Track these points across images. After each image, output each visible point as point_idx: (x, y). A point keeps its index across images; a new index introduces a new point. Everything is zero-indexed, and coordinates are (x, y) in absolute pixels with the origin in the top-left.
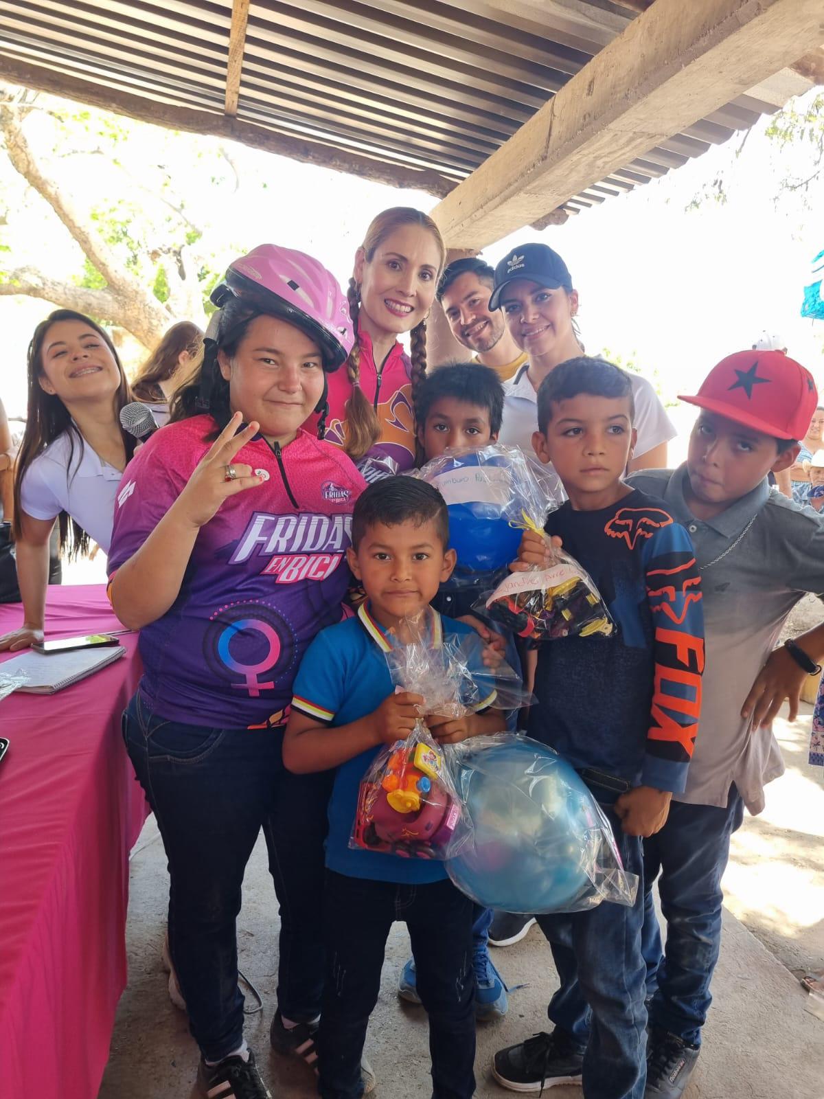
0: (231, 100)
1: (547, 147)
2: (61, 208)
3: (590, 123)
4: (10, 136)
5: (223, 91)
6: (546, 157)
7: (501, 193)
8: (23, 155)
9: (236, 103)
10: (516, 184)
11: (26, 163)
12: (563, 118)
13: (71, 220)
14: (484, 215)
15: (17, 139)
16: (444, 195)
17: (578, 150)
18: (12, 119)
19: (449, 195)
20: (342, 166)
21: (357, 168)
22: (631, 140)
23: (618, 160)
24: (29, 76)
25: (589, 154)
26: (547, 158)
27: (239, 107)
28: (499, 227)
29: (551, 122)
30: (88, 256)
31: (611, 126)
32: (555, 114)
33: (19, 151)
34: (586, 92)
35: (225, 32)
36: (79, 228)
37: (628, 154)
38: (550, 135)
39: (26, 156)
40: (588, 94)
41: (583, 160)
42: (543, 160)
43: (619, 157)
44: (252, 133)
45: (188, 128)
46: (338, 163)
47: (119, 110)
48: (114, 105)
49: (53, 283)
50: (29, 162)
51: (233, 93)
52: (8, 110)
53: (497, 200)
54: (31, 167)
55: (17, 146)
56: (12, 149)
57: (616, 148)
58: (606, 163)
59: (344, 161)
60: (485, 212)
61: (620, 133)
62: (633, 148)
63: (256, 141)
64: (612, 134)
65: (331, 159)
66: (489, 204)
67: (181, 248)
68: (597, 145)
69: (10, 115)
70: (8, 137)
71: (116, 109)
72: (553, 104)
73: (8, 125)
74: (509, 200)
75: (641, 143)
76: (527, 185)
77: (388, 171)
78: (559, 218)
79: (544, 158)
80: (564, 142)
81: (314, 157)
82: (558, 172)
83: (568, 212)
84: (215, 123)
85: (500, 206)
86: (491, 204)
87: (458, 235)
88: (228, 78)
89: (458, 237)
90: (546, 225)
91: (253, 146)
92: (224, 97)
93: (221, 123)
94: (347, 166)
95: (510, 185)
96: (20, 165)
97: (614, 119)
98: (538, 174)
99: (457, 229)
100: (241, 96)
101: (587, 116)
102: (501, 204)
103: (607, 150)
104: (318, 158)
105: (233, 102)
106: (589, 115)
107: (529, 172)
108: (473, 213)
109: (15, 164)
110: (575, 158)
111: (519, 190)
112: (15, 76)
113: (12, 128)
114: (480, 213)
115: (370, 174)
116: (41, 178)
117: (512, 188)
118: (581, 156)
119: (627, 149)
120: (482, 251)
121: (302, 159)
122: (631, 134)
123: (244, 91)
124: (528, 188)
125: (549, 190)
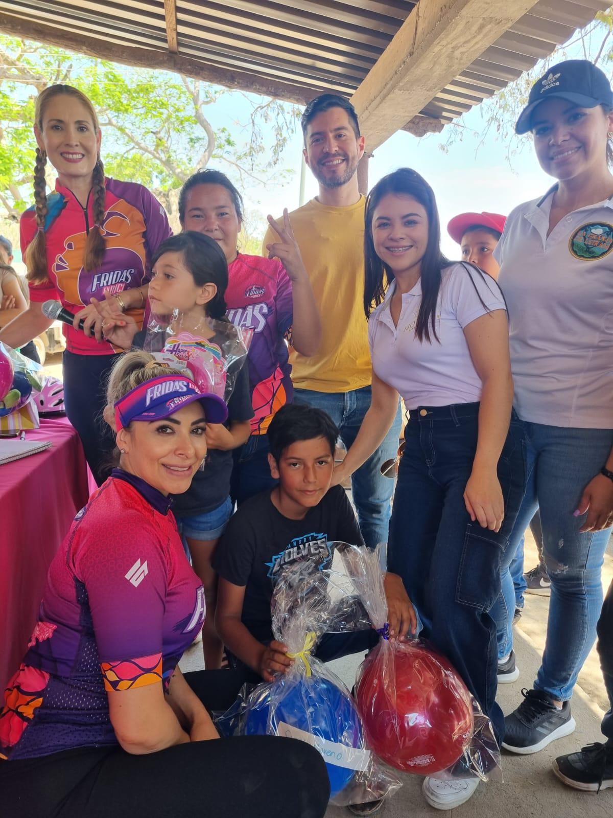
0: (171, 36)
1: (414, 43)
3: (446, 13)
5: (164, 30)
6: (413, 53)
7: (381, 92)
9: (176, 41)
10: (391, 82)
12: (425, 16)
14: (369, 116)
17: (437, 41)
20: (261, 90)
21: (273, 91)
22: (482, 27)
23: (472, 50)
24: (19, 27)
25: (447, 45)
26: (414, 54)
27: (179, 44)
29: (417, 23)
31: (463, 12)
32: (420, 15)
37: (480, 43)
38: (416, 33)
41: (444, 50)
42: (411, 55)
43: (473, 46)
44: (190, 65)
45: (142, 64)
46: (258, 87)
47: (89, 52)
48: (84, 48)
51: (171, 30)
53: (378, 99)
57: (470, 37)
58: (463, 53)
59: (262, 85)
60: (370, 112)
61: (471, 20)
62: (485, 36)
63: (193, 72)
64: (464, 21)
65: (252, 84)
66: (372, 105)
67: (169, 191)
68: (453, 35)
71: (86, 51)
72: (418, 8)
74: (387, 98)
75: (490, 31)
76: (399, 81)
77: (297, 91)
78: (436, 126)
79: (411, 54)
80: (427, 35)
81: (238, 83)
82: (424, 65)
83: (443, 121)
84: (161, 59)
85: (381, 105)
86: (374, 104)
88: (166, 17)
90: (425, 132)
91: (192, 76)
92: (166, 36)
93: (166, 58)
94: (264, 89)
95: (387, 84)
97: (465, 4)
98: (407, 69)
100: (179, 34)
101: (444, 7)
102: (382, 101)
103: (462, 40)
104: (241, 84)
105: (173, 38)
106: (445, 6)
107: (400, 69)
110: (436, 49)
111: (394, 87)
112: (10, 28)
114: (365, 115)
115: (283, 95)
117: (389, 86)
118: (441, 47)
119: (479, 37)
120: (373, 154)
121: (228, 85)
122: (481, 21)
123: (182, 29)
124: (401, 84)
125: (418, 86)
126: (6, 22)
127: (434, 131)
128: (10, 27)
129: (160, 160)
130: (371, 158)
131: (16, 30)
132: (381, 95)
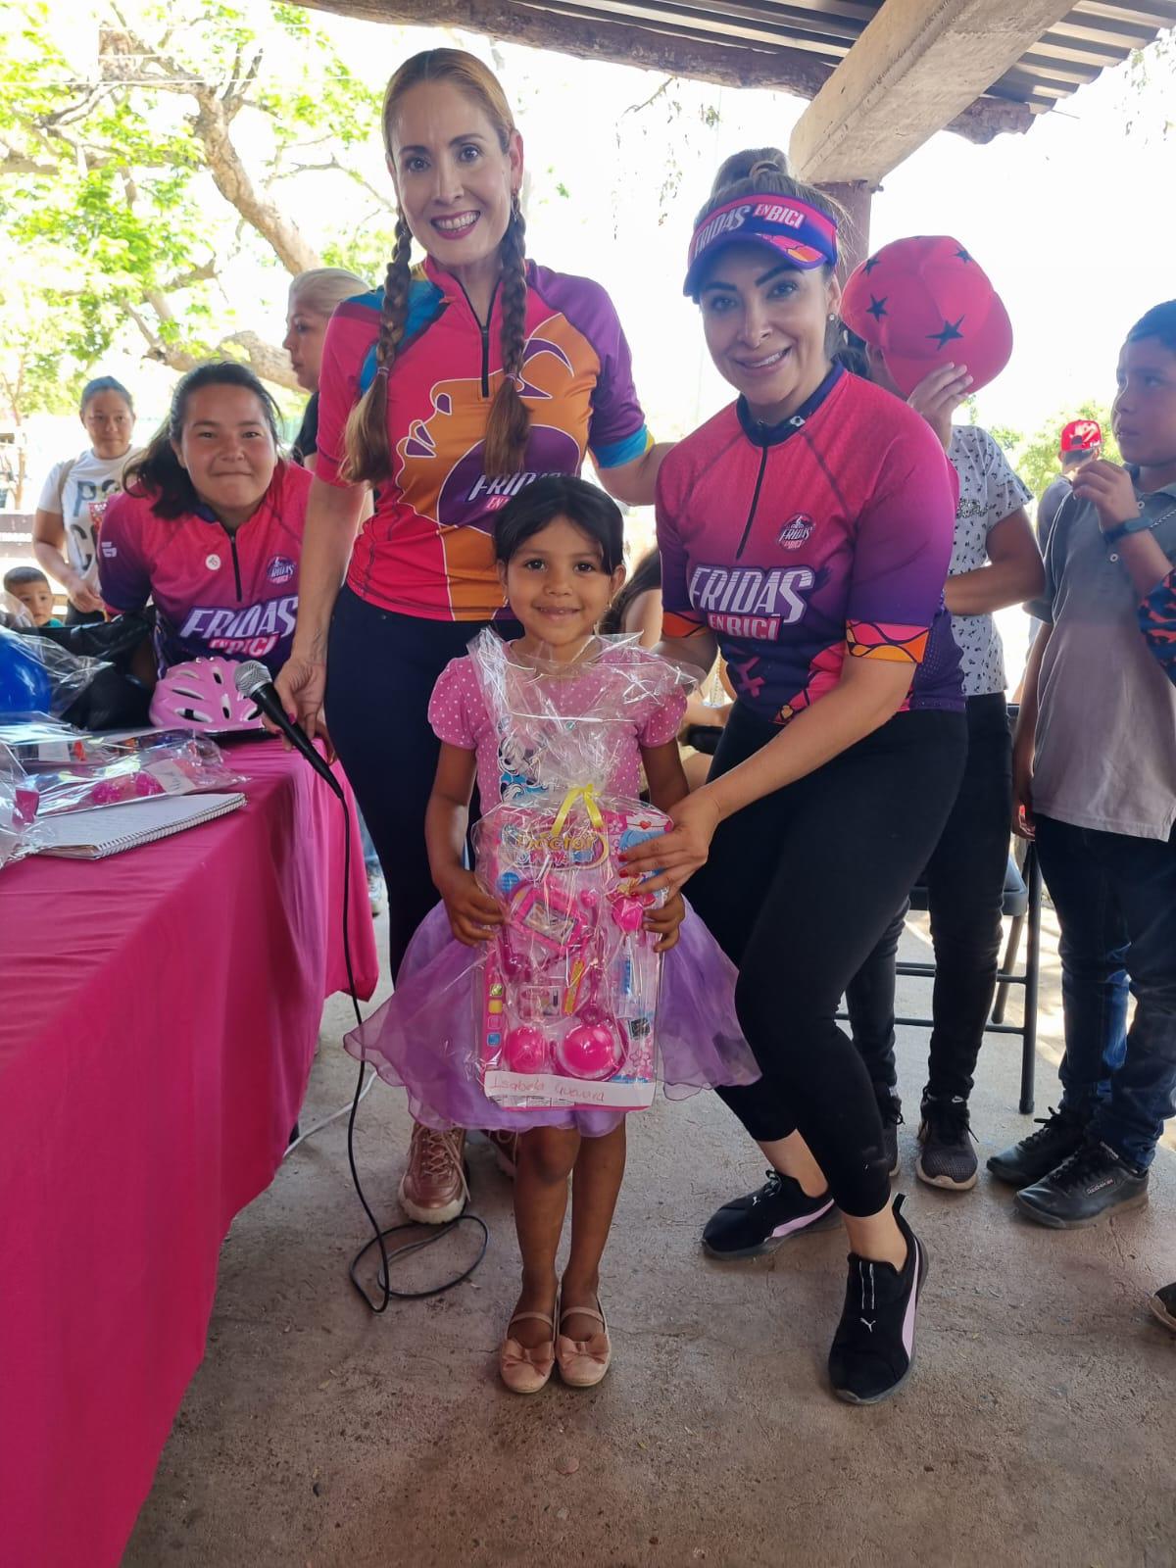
2: (283, 247)
4: (214, 147)
7: (914, 41)
8: (231, 172)
10: (940, 18)
11: (235, 183)
13: (297, 263)
14: (884, 97)
15: (223, 151)
18: (215, 121)
20: (648, 58)
21: (671, 59)
28: (908, 121)
33: (226, 168)
39: (236, 174)
44: (503, 14)
46: (642, 53)
50: (239, 183)
52: (210, 110)
53: (908, 56)
54: (242, 188)
55: (222, 160)
56: (215, 166)
59: (651, 49)
60: (885, 88)
63: (509, 28)
65: (630, 45)
66: (892, 72)
70: (211, 149)
73: (210, 131)
74: (928, 53)
76: (960, 11)
77: (724, 58)
78: (1017, 118)
81: (601, 46)
86: (895, 70)
87: (839, 151)
89: (840, 154)
90: (994, 132)
94: (655, 56)
95: (930, 20)
96: (228, 188)
102: (913, 64)
104: (607, 47)
108: (865, 97)
109: (221, 187)
111: (946, 25)
113: (216, 136)
114: (873, 96)
115: (694, 67)
116: (255, 205)
117: (933, 25)
120: (882, 183)
121: (581, 52)
124: (962, 17)
125: (1002, 19)
127: (1014, 129)
130: (877, 192)
132: (916, 46)
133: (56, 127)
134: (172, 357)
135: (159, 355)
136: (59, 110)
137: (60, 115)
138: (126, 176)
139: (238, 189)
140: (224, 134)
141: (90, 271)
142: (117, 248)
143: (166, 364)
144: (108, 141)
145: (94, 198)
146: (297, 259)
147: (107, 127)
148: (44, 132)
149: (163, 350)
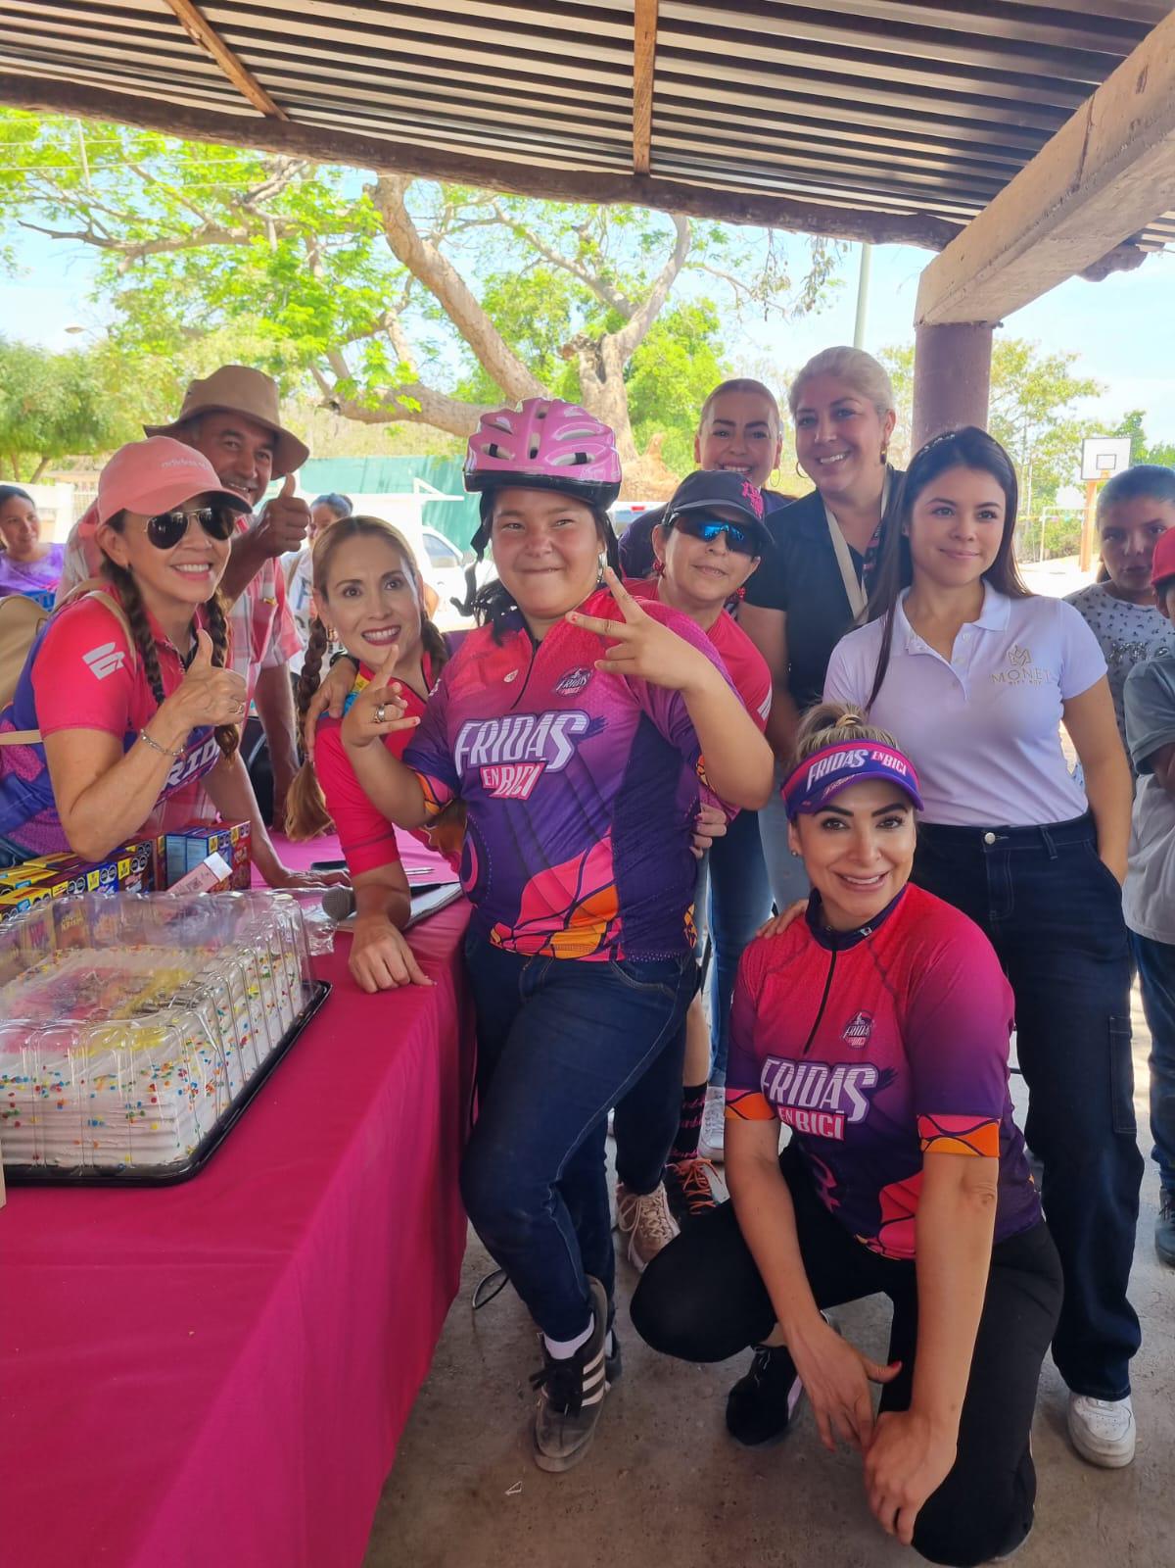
0: (641, 153)
1: (1081, 171)
2: (449, 302)
3: (1140, 134)
4: (390, 215)
5: (630, 144)
6: (1078, 186)
7: (1017, 241)
8: (405, 236)
9: (647, 158)
10: (1038, 228)
11: (408, 247)
12: (1102, 126)
13: (462, 317)
14: (995, 274)
15: (398, 217)
16: (942, 246)
17: (1125, 172)
18: (392, 190)
19: (949, 246)
20: (794, 222)
21: (814, 223)
24: (394, 158)
25: (1142, 177)
26: (1080, 188)
27: (652, 160)
28: (1018, 288)
29: (1087, 134)
30: (483, 363)
32: (1094, 122)
33: (400, 230)
34: (1135, 87)
35: (627, 70)
36: (472, 325)
38: (1084, 153)
39: (409, 237)
40: (1139, 91)
41: (1136, 185)
42: (1073, 191)
44: (669, 192)
45: (587, 198)
46: (788, 219)
47: (501, 187)
48: (494, 181)
49: (439, 403)
50: (411, 245)
51: (642, 144)
53: (1012, 250)
54: (414, 252)
55: (397, 225)
56: (391, 231)
59: (796, 216)
60: (996, 269)
63: (675, 204)
65: (777, 214)
66: (1000, 259)
67: (601, 339)
68: (1154, 163)
69: (389, 187)
70: (387, 217)
72: (1091, 108)
73: (387, 200)
74: (1029, 251)
76: (1052, 228)
77: (860, 221)
78: (1130, 258)
79: (1075, 188)
80: (1104, 163)
81: (753, 215)
82: (1099, 205)
83: (1143, 248)
84: (620, 187)
85: (1017, 261)
86: (1003, 258)
88: (635, 126)
89: (960, 307)
90: (1110, 273)
92: (633, 151)
93: (628, 185)
94: (800, 221)
95: (1029, 229)
96: (401, 251)
98: (1068, 212)
99: (957, 295)
100: (653, 148)
101: (1136, 123)
102: (1016, 257)
104: (758, 216)
105: (644, 156)
106: (1139, 121)
107: (1054, 209)
108: (978, 272)
109: (395, 250)
110: (1122, 184)
111: (1042, 235)
113: (391, 203)
114: (987, 272)
115: (833, 229)
116: (425, 264)
117: (1032, 233)
118: (1131, 181)
120: (1002, 321)
121: (735, 221)
123: (657, 140)
124: (1054, 232)
125: (1089, 231)
126: (372, 151)
127: (1126, 267)
128: (379, 158)
129: (586, 279)
130: (997, 328)
131: (389, 162)
132: (1018, 245)
133: (252, 205)
134: (345, 407)
135: (334, 405)
136: (253, 189)
137: (255, 194)
138: (310, 246)
139: (411, 251)
140: (399, 202)
141: (280, 336)
142: (302, 314)
143: (339, 414)
144: (295, 214)
145: (282, 269)
146: (462, 312)
147: (296, 203)
148: (241, 211)
149: (337, 400)
